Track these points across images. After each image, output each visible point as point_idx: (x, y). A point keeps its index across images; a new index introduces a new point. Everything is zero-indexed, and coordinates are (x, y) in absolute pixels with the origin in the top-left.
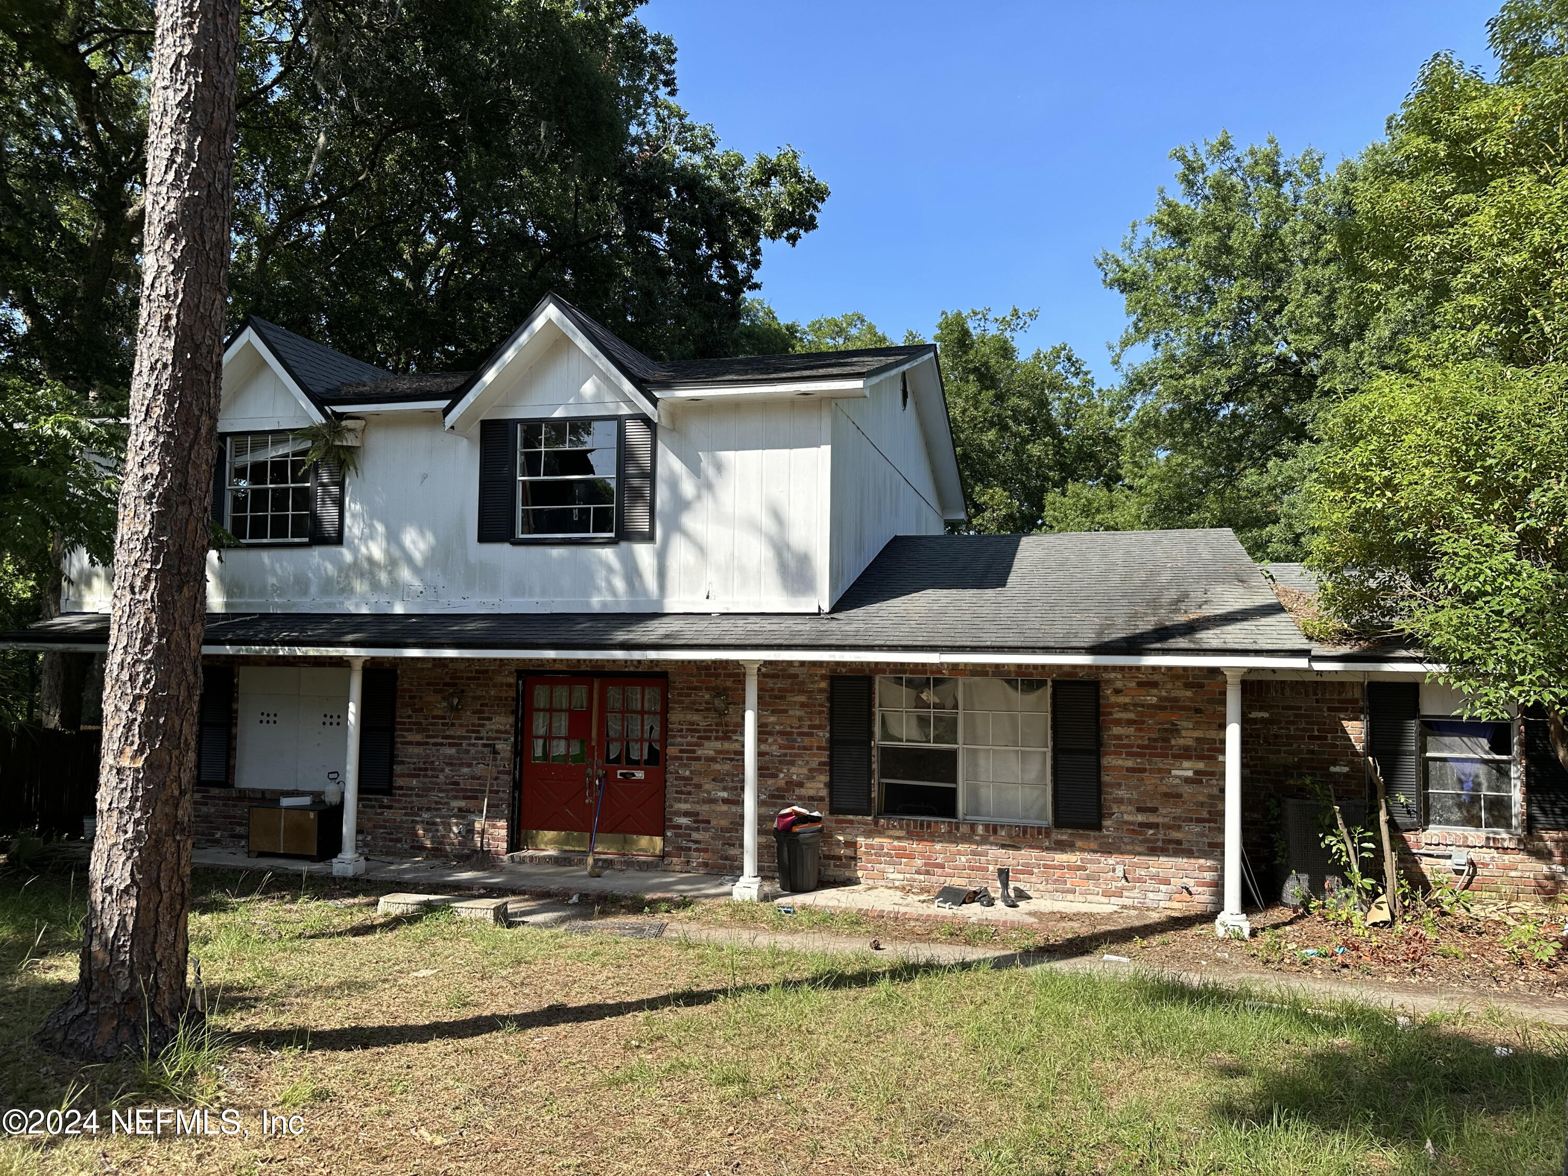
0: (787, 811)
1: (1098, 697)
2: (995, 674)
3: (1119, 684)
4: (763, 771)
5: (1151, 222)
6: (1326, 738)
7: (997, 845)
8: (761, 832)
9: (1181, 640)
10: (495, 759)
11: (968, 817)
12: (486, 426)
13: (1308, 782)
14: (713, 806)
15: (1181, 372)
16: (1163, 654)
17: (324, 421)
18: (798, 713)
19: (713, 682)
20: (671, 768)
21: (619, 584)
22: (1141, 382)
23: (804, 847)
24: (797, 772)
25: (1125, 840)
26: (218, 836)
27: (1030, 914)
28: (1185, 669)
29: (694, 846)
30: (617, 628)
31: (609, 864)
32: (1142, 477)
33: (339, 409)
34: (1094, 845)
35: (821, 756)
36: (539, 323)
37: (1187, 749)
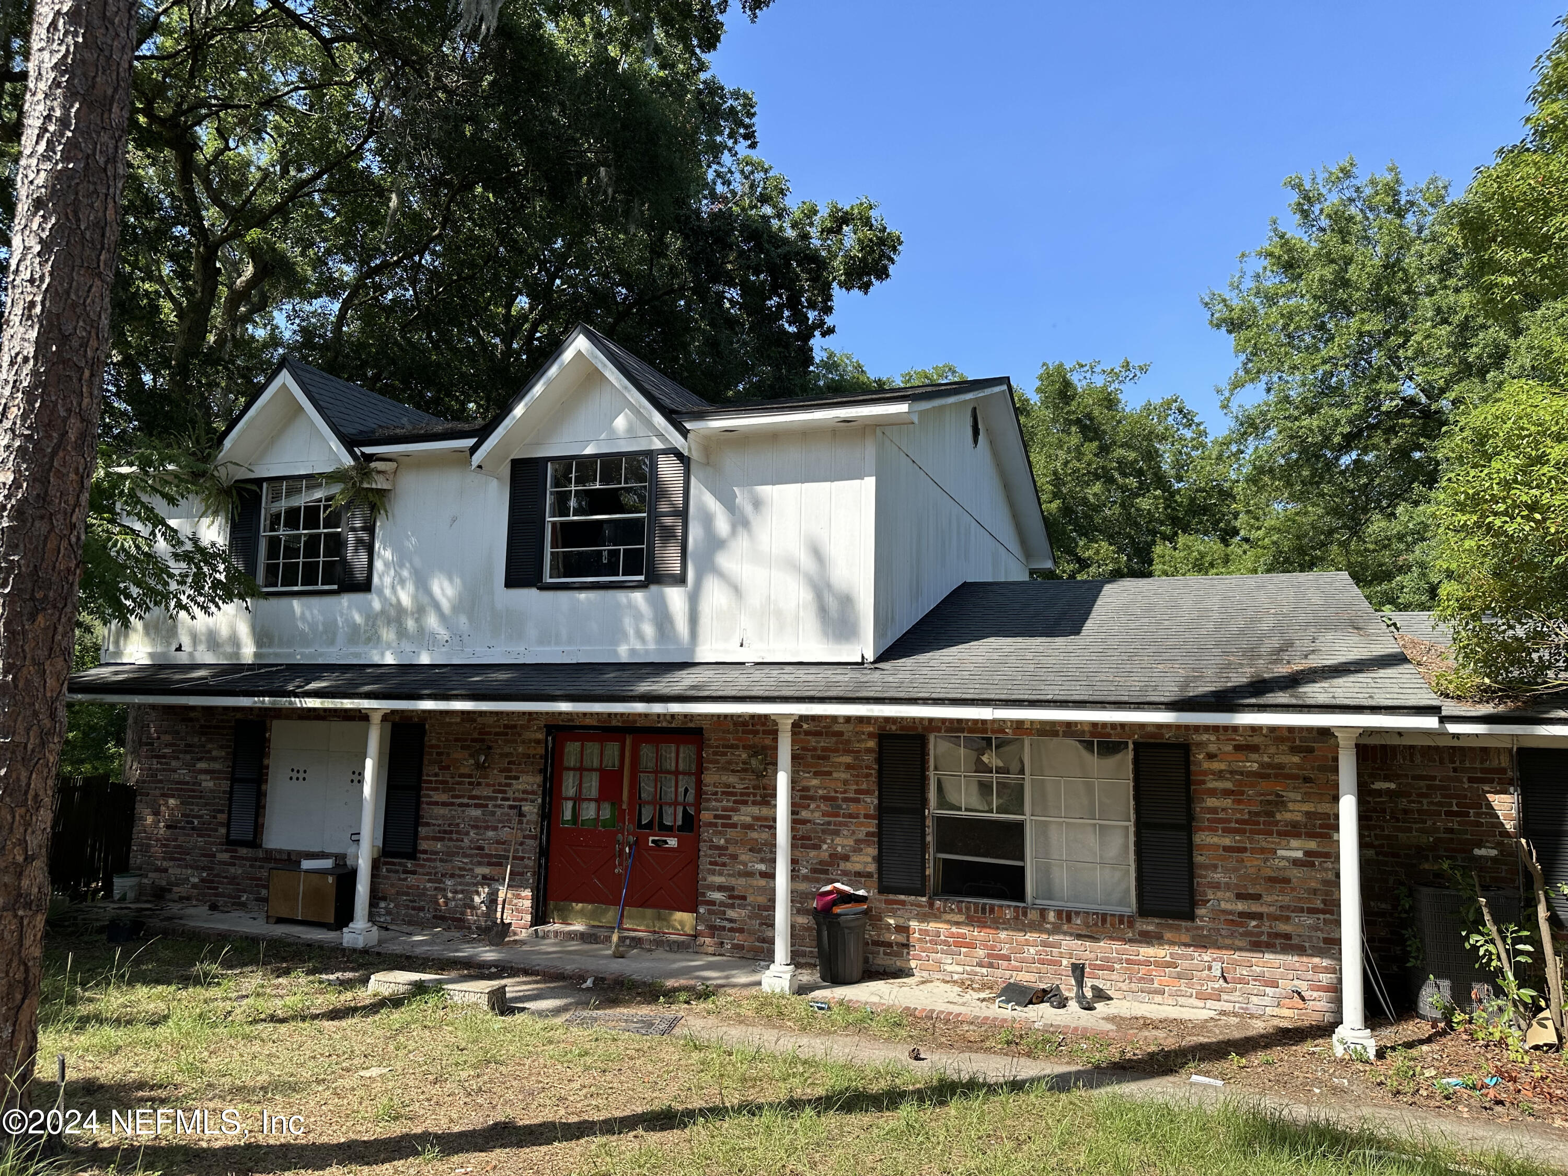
0: (829, 888)
1: (1188, 763)
2: (1066, 734)
3: (1212, 748)
4: (799, 840)
5: (1260, 254)
6: (1467, 814)
7: (1071, 935)
8: (795, 913)
9: (1281, 694)
10: (520, 822)
11: (1038, 902)
12: (516, 463)
13: (1445, 866)
14: (750, 881)
15: (1296, 413)
16: (1259, 711)
17: (352, 463)
18: (843, 776)
19: (751, 739)
20: (705, 836)
21: (649, 630)
22: (1253, 425)
23: (846, 931)
24: (842, 843)
25: (1223, 932)
26: (244, 899)
27: (1107, 1019)
28: (1291, 729)
29: (728, 925)
30: (642, 678)
31: (637, 942)
32: (1259, 528)
33: (368, 450)
34: (1185, 938)
35: (869, 825)
36: (568, 355)
37: (1295, 824)
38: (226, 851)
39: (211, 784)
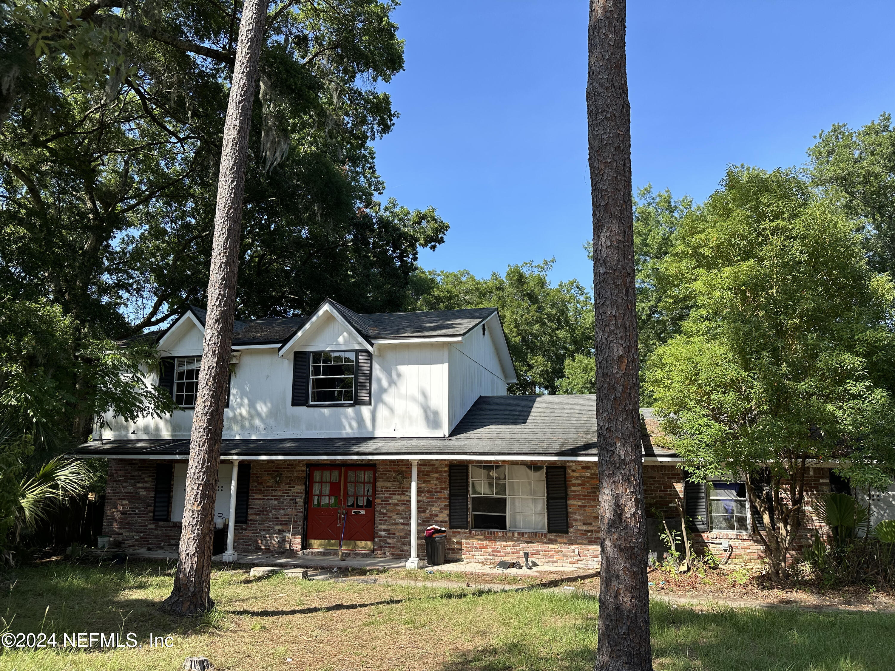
0: (430, 528)
1: (565, 474)
2: (521, 464)
3: (574, 468)
4: (419, 509)
6: (667, 491)
7: (523, 541)
8: (419, 538)
10: (296, 506)
11: (511, 529)
12: (297, 354)
14: (397, 527)
18: (435, 482)
19: (397, 468)
20: (377, 509)
21: (355, 424)
23: (438, 544)
24: (435, 509)
25: (579, 538)
27: (537, 572)
29: (388, 545)
30: (354, 445)
31: (348, 555)
34: (565, 541)
35: (446, 502)
36: (321, 312)
38: (153, 524)
39: (144, 493)
